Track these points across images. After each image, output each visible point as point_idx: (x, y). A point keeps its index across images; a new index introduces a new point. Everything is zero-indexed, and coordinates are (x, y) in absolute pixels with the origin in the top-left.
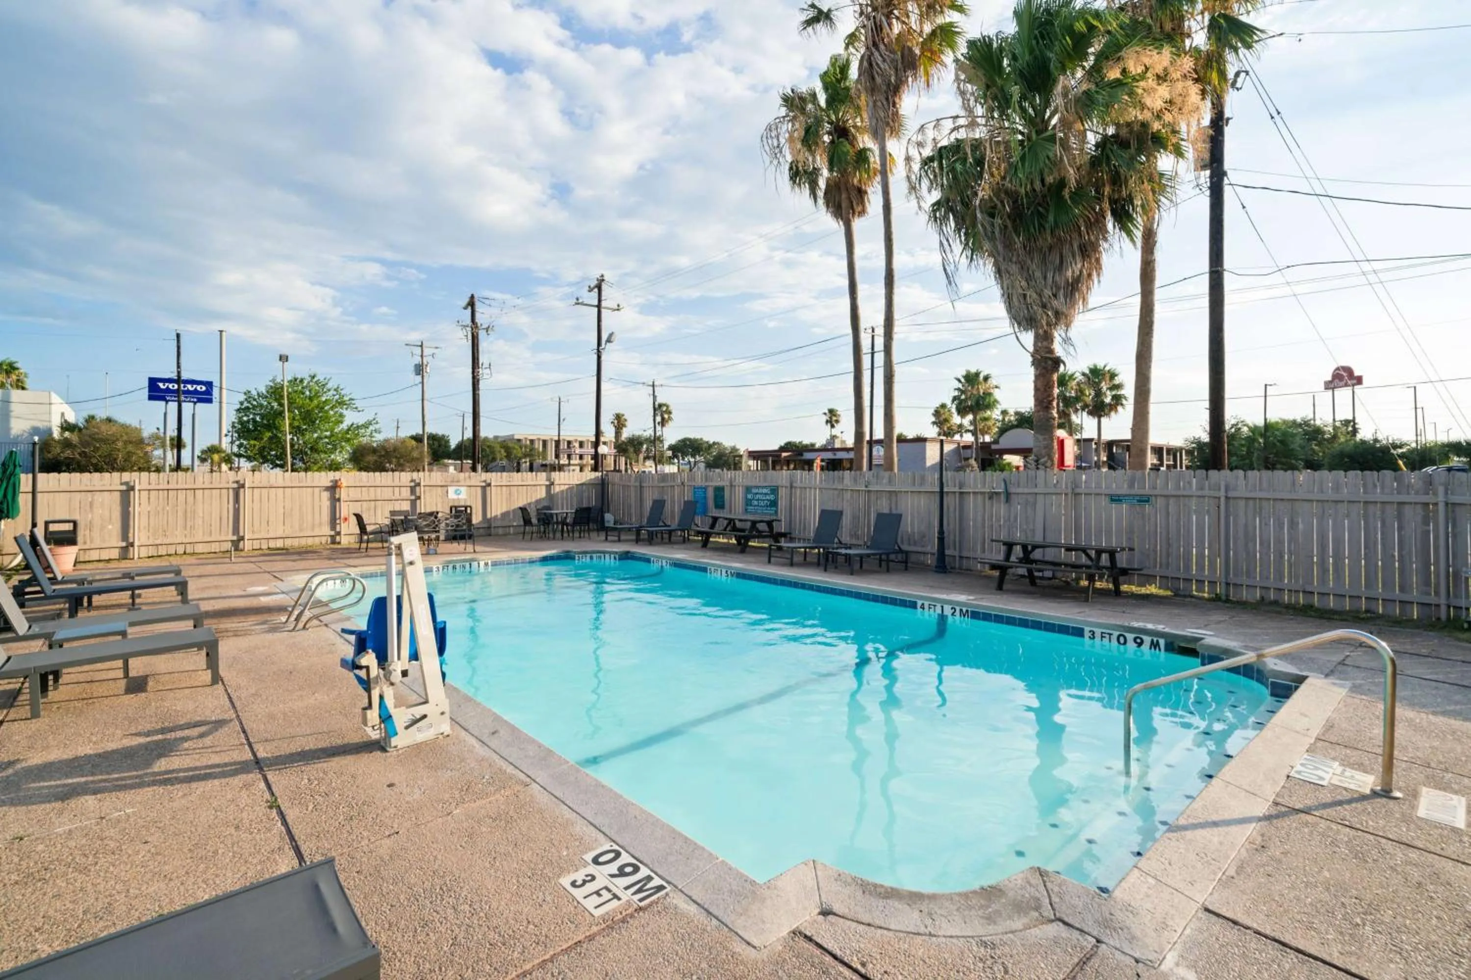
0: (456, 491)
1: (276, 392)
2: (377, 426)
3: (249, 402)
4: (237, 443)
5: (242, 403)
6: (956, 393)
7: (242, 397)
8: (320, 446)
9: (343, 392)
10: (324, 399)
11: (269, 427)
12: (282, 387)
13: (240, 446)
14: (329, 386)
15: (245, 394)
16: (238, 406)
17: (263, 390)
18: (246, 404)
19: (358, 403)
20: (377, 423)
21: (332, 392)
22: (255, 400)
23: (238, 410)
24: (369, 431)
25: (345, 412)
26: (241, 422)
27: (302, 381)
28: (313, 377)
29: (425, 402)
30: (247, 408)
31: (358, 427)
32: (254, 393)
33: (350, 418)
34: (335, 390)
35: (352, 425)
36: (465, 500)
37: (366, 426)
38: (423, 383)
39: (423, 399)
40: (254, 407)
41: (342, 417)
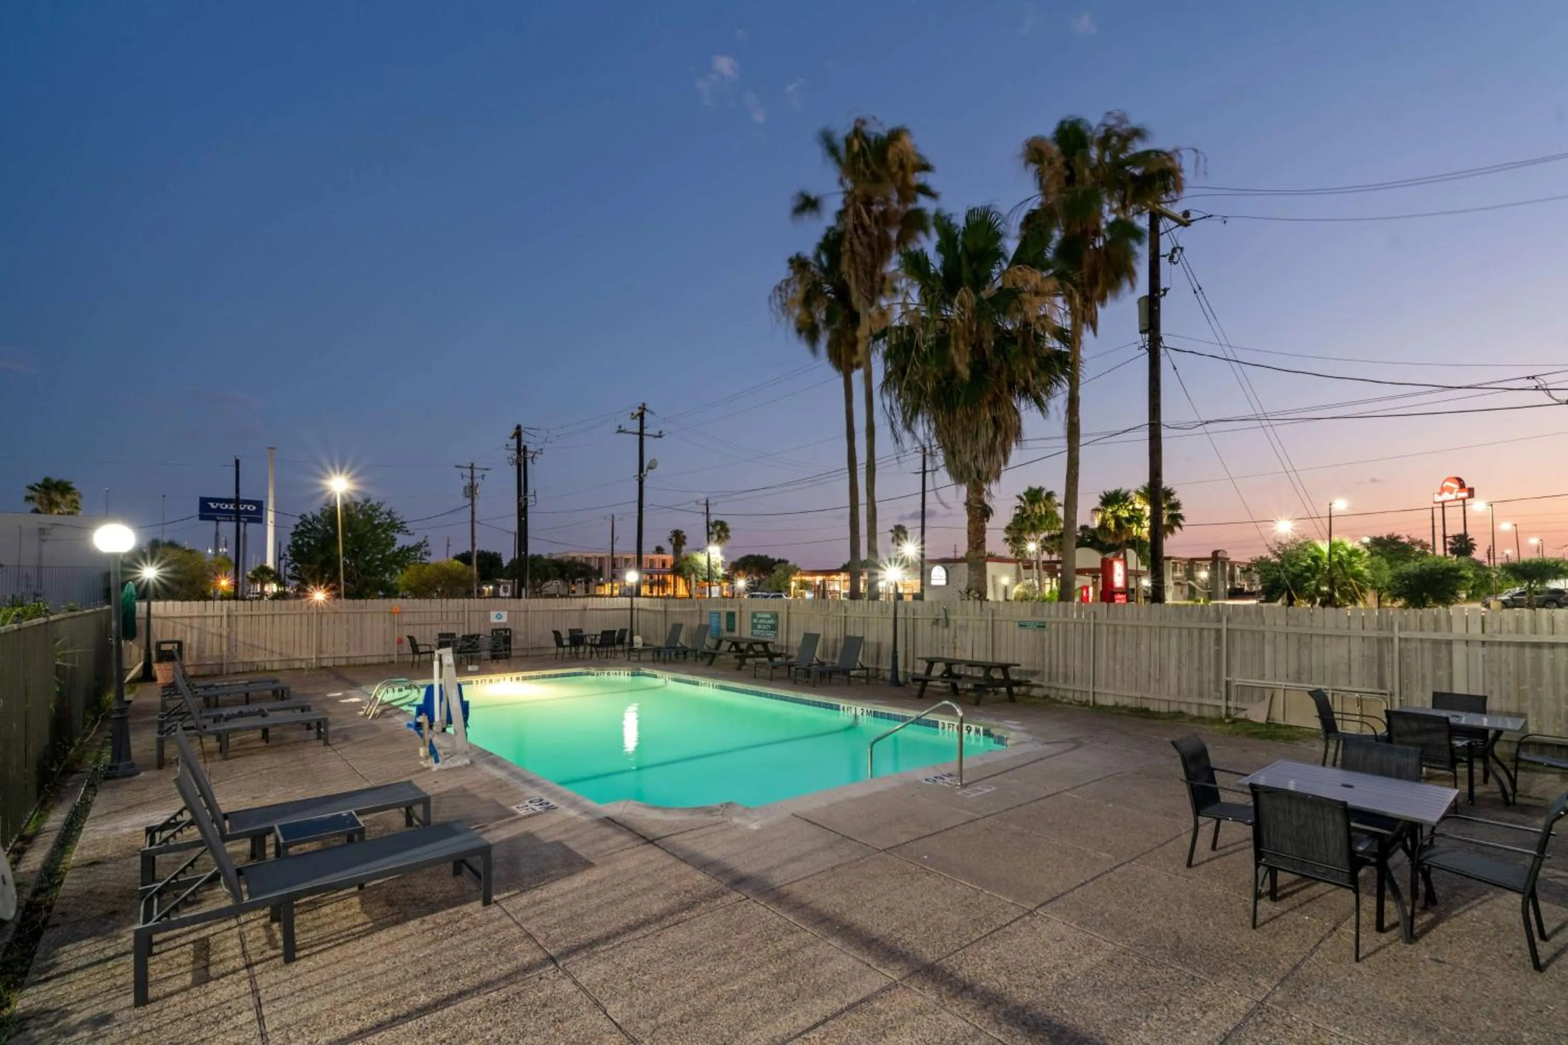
0: (497, 616)
1: (330, 515)
2: (427, 549)
3: (304, 526)
4: (292, 566)
5: (297, 527)
6: (1018, 511)
7: (298, 521)
8: (372, 569)
9: (395, 516)
10: (376, 523)
11: (322, 550)
12: (336, 511)
13: (295, 569)
14: (382, 510)
15: (301, 517)
16: (293, 530)
17: (318, 514)
18: (301, 528)
19: (408, 526)
20: (427, 545)
21: (385, 516)
22: (310, 523)
23: (293, 534)
24: (420, 553)
25: (396, 535)
26: (295, 544)
27: (355, 505)
29: (477, 526)
30: (302, 531)
31: (409, 550)
32: (310, 517)
33: (402, 541)
34: (389, 513)
35: (403, 547)
36: (506, 623)
37: (418, 547)
38: (472, 504)
39: (473, 521)
40: (309, 531)
41: (394, 540)
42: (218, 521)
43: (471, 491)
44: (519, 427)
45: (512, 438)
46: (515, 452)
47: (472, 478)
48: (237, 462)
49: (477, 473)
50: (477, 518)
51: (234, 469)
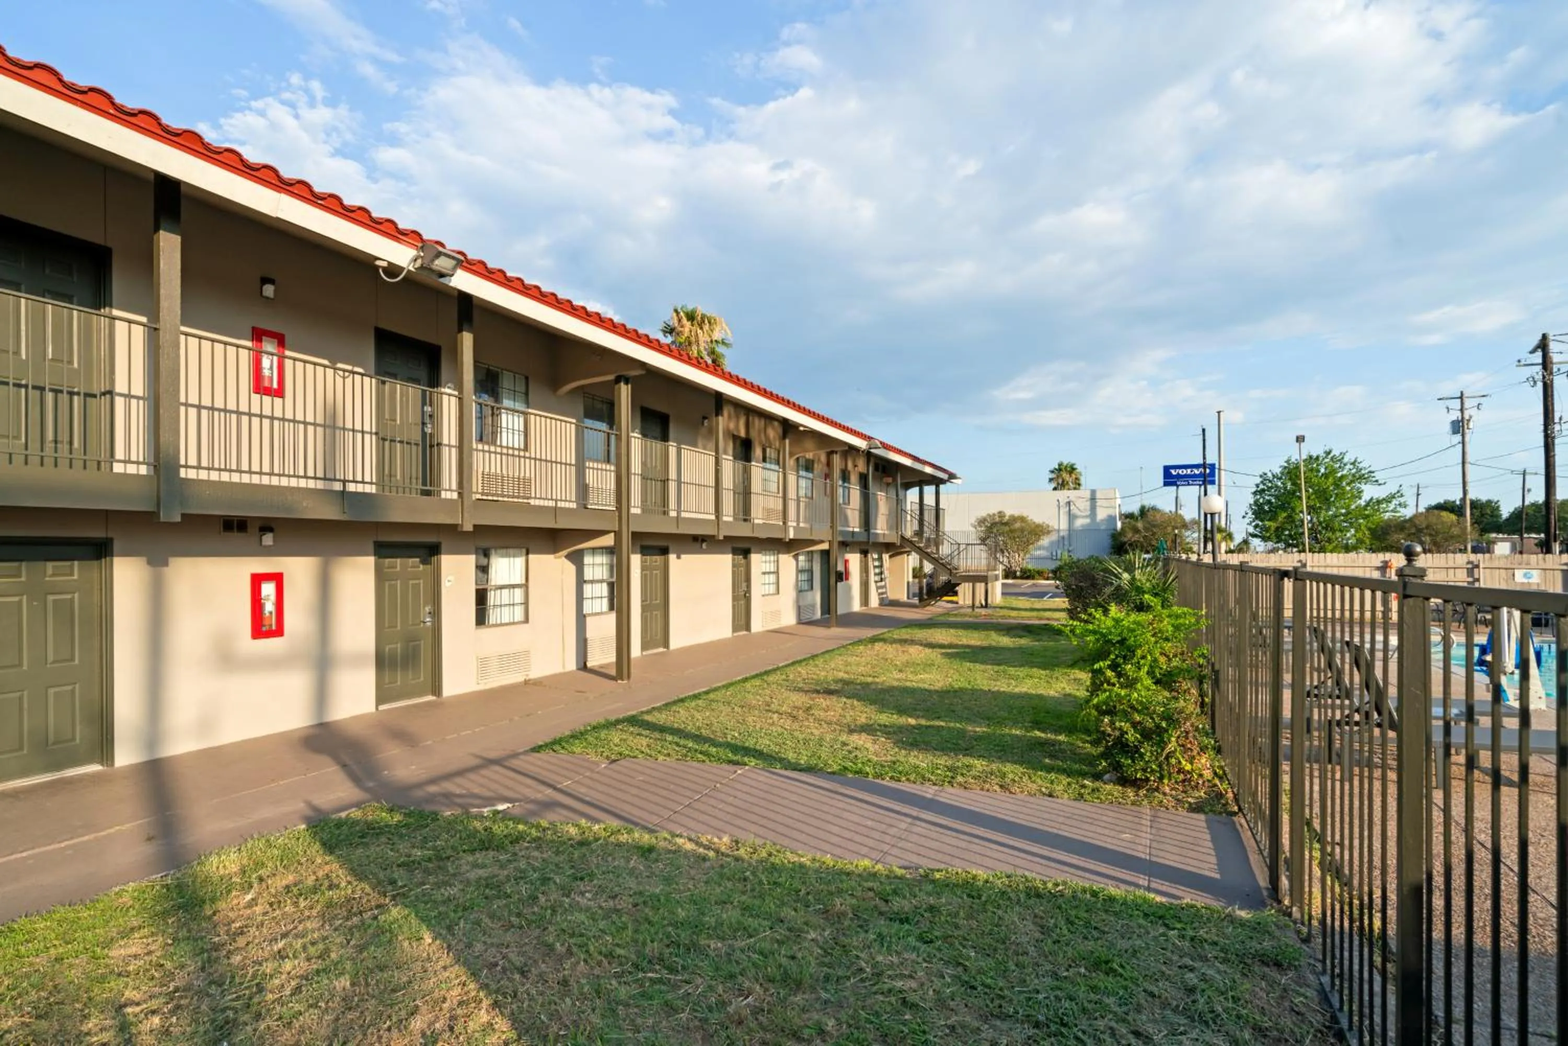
0: (1525, 575)
1: (1291, 472)
2: (1402, 500)
3: (1264, 484)
4: (1254, 524)
5: (1257, 486)
7: (1259, 480)
8: (1336, 525)
9: (1361, 466)
10: (1339, 475)
11: (1283, 507)
12: (1297, 467)
13: (1256, 526)
14: (1346, 460)
15: (1261, 476)
16: (1254, 489)
17: (1277, 471)
18: (1261, 486)
19: (1378, 476)
20: (1402, 496)
21: (1348, 467)
22: (1270, 481)
23: (1255, 493)
24: (1392, 506)
25: (1363, 487)
26: (1256, 502)
27: (1317, 458)
28: (1328, 453)
29: (1468, 466)
30: (1263, 490)
31: (1379, 502)
32: (1270, 475)
33: (1369, 492)
34: (1353, 464)
35: (1372, 499)
36: (1538, 584)
37: (1388, 500)
38: (1463, 443)
39: (1464, 463)
40: (1269, 488)
41: (1360, 492)
42: (1178, 486)
43: (1459, 427)
44: (1544, 337)
45: (1533, 352)
46: (1539, 368)
47: (1462, 410)
48: (1204, 430)
49: (1468, 403)
50: (1469, 458)
51: (1201, 437)
